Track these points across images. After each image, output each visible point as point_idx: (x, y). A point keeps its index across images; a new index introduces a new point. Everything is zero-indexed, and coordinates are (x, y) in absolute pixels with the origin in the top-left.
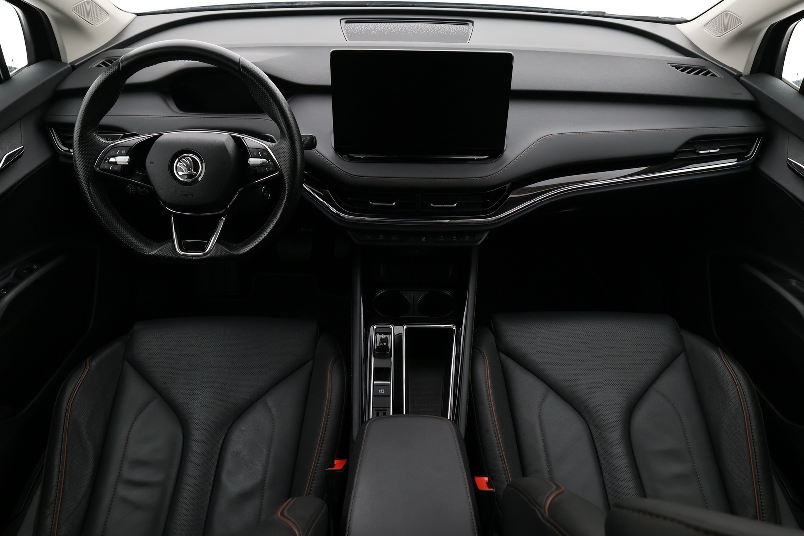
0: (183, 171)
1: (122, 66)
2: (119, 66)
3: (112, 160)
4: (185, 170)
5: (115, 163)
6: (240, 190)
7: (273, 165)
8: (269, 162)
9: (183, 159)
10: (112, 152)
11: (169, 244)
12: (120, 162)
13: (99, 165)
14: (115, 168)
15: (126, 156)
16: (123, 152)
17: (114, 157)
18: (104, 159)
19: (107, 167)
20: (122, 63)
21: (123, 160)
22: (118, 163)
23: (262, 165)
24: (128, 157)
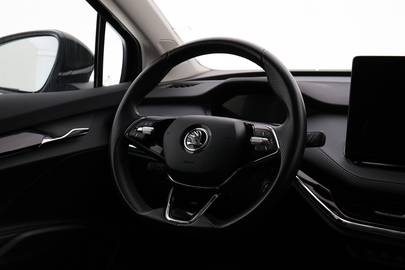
0: (191, 142)
1: (169, 56)
2: (167, 56)
3: (140, 129)
4: (193, 140)
5: (141, 132)
6: (239, 169)
7: (273, 144)
8: (270, 142)
9: (195, 132)
10: (142, 123)
11: (161, 209)
12: (145, 131)
13: (129, 132)
14: (140, 136)
15: (151, 127)
16: (150, 124)
17: (142, 127)
18: (135, 127)
19: (134, 134)
20: (170, 53)
21: (148, 129)
22: (143, 132)
23: (264, 143)
24: (153, 128)
